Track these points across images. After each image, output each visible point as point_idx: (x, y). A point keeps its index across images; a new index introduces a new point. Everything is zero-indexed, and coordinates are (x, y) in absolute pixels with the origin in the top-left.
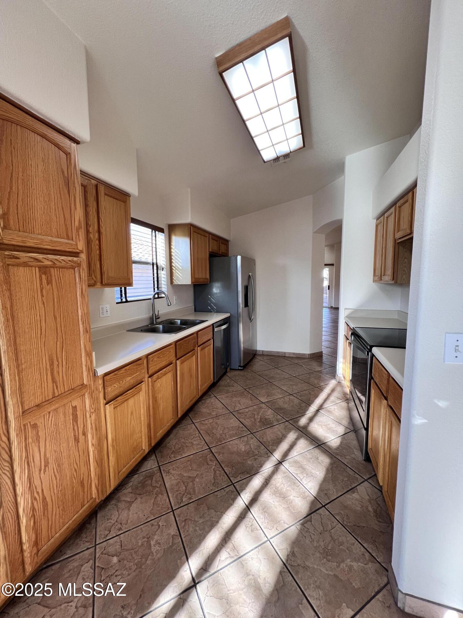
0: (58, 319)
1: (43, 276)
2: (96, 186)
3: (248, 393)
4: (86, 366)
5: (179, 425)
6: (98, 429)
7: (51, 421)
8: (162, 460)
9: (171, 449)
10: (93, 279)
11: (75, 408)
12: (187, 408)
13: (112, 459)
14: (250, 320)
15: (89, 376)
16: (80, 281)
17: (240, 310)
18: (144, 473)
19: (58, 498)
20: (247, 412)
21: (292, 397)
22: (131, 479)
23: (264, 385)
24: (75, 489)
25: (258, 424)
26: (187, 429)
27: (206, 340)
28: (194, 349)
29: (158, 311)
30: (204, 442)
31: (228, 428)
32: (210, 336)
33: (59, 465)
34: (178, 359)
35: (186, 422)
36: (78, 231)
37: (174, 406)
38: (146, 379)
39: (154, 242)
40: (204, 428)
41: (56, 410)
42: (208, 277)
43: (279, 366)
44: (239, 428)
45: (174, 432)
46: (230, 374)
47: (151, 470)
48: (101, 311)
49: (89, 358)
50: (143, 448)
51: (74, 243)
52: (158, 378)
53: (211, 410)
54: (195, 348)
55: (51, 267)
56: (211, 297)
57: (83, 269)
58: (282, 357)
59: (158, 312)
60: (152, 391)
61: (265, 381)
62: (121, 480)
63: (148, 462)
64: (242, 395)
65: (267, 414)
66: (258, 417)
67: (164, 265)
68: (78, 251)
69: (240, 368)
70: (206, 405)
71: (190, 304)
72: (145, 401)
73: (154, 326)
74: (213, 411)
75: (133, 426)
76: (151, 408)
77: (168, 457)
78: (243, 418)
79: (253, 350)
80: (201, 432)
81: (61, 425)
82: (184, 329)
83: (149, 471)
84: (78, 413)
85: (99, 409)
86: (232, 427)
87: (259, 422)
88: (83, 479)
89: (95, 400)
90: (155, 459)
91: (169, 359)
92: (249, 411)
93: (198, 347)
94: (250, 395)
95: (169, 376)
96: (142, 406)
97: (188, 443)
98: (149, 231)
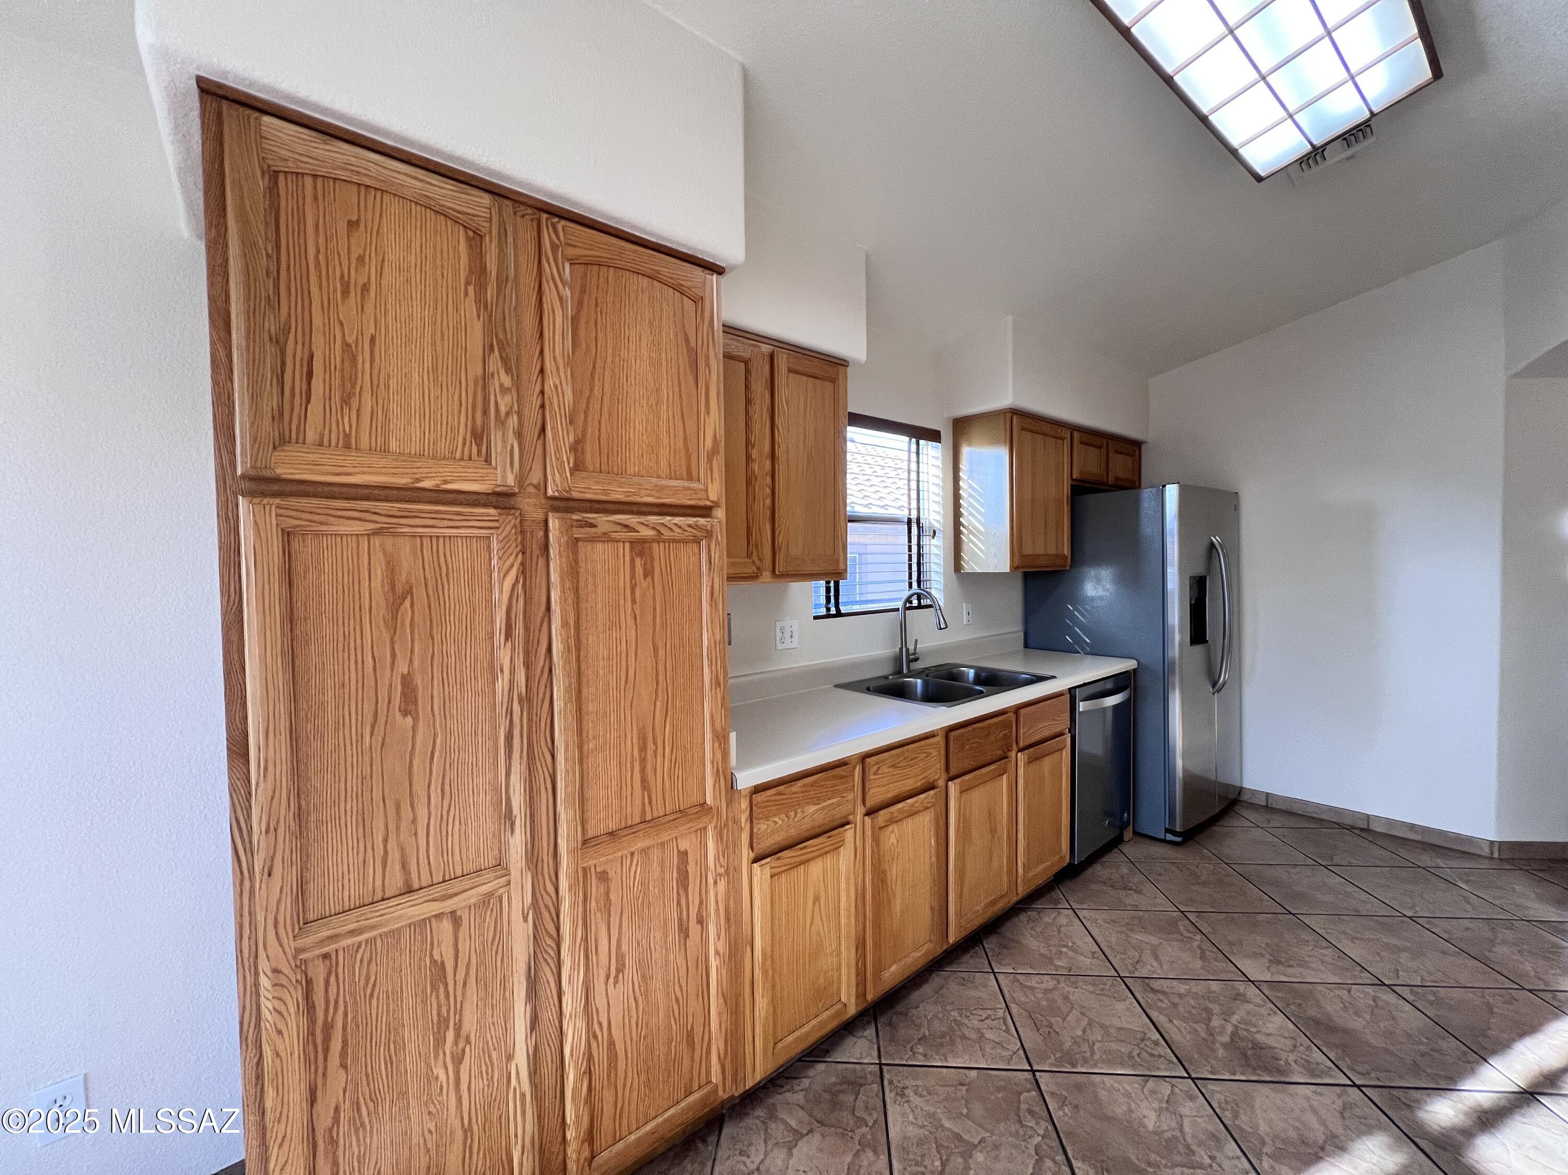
0: (661, 652)
1: (638, 561)
2: (772, 356)
3: (1192, 929)
4: (712, 763)
5: (950, 963)
6: (732, 918)
7: (635, 872)
8: (891, 1049)
9: (919, 1026)
10: (754, 562)
11: (683, 855)
12: (977, 922)
13: (762, 1003)
14: (1214, 686)
15: (717, 785)
16: (710, 569)
17: (1175, 651)
18: (839, 1066)
19: (638, 1054)
20: (1180, 996)
21: (1387, 997)
22: (807, 1068)
23: (1260, 917)
24: (673, 1044)
25: (1221, 1052)
26: (970, 985)
27: (1047, 733)
28: (1007, 757)
29: (916, 641)
30: (1019, 1045)
31: (1102, 1026)
32: (1063, 723)
33: (643, 976)
34: (952, 779)
35: (971, 961)
36: (710, 461)
37: (937, 907)
38: (859, 818)
39: (914, 466)
40: (1023, 999)
41: (645, 851)
42: (1066, 553)
43: (1337, 859)
44: (1142, 1040)
45: (936, 980)
46: (1132, 850)
47: (858, 1066)
48: (779, 635)
49: (720, 744)
50: (843, 1000)
51: (701, 487)
52: (892, 821)
53: (1054, 950)
54: (1009, 754)
55: (654, 541)
56: (1076, 609)
57: (717, 542)
58: (1351, 828)
59: (916, 645)
60: (873, 851)
61: (1269, 904)
62: (781, 1062)
63: (855, 1039)
64: (1168, 928)
65: (1264, 1030)
66: (1222, 1026)
67: (938, 522)
68: (708, 503)
69: (1169, 837)
70: (1039, 930)
71: (1014, 627)
72: (852, 875)
73: (900, 680)
74: (1061, 953)
75: (819, 934)
76: (869, 896)
77: (909, 1047)
78: (1161, 1011)
79: (1228, 786)
80: (1014, 1008)
81: (654, 887)
82: (980, 695)
83: (851, 1066)
84: (691, 868)
85: (737, 870)
86: (1120, 1029)
87: (1224, 1045)
88: (692, 1027)
89: (728, 847)
90: (875, 1041)
91: (924, 775)
92: (1189, 992)
93: (1019, 751)
94: (1198, 937)
95: (926, 820)
96: (843, 885)
97: (968, 1027)
98: (901, 441)
